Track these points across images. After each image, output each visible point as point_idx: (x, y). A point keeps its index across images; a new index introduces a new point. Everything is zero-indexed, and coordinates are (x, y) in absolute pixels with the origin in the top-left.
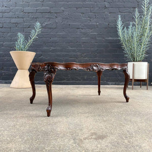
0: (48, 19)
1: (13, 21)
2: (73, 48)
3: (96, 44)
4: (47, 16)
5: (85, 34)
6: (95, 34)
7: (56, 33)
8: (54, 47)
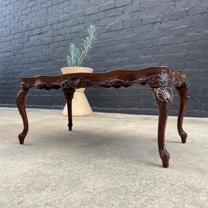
0: (113, 18)
1: (74, 29)
2: (147, 56)
3: (185, 44)
5: (164, 30)
6: (183, 28)
7: (123, 36)
8: (121, 58)
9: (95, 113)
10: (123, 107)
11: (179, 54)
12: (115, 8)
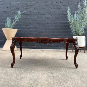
1: (5, 10)
4: (25, 7)
5: (47, 18)
6: (54, 19)
7: (30, 17)
8: (29, 26)
9: (18, 49)
10: (30, 46)
11: (52, 27)
12: (27, 5)
